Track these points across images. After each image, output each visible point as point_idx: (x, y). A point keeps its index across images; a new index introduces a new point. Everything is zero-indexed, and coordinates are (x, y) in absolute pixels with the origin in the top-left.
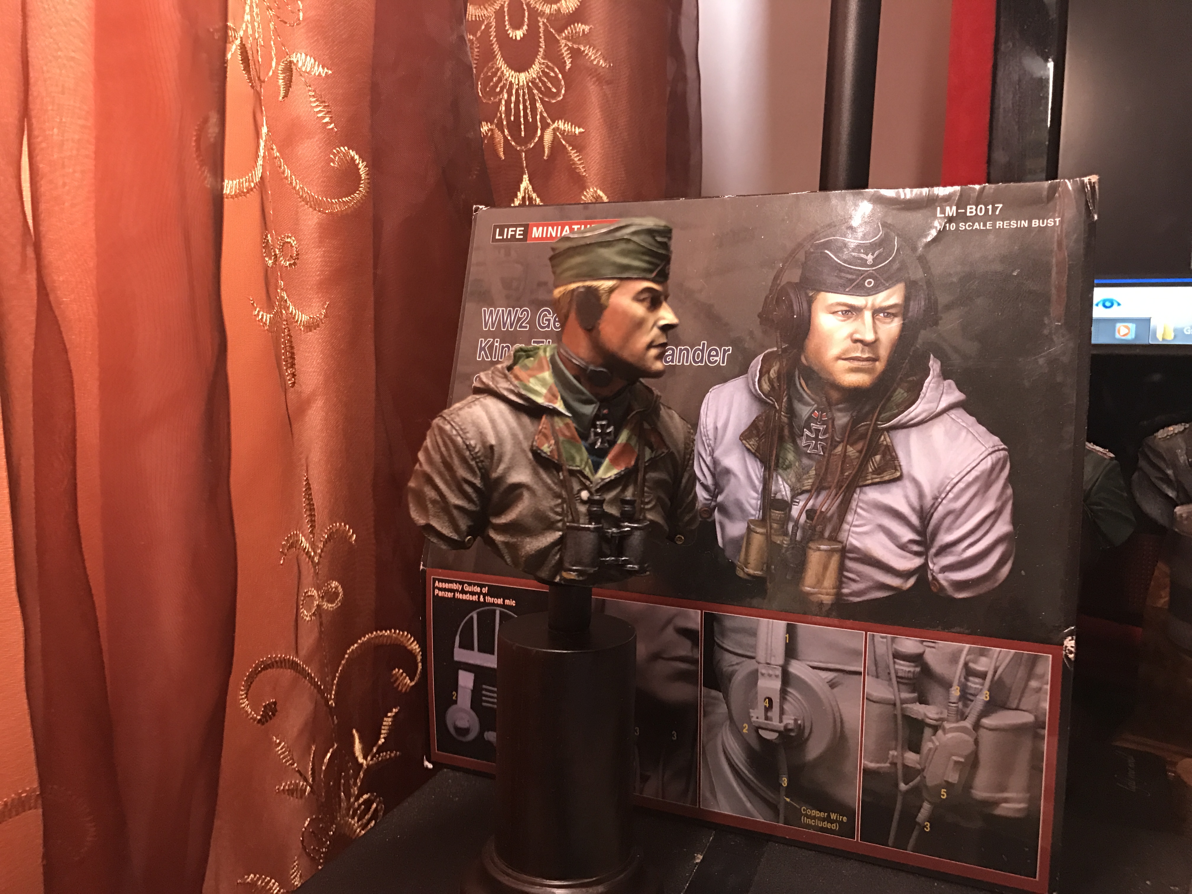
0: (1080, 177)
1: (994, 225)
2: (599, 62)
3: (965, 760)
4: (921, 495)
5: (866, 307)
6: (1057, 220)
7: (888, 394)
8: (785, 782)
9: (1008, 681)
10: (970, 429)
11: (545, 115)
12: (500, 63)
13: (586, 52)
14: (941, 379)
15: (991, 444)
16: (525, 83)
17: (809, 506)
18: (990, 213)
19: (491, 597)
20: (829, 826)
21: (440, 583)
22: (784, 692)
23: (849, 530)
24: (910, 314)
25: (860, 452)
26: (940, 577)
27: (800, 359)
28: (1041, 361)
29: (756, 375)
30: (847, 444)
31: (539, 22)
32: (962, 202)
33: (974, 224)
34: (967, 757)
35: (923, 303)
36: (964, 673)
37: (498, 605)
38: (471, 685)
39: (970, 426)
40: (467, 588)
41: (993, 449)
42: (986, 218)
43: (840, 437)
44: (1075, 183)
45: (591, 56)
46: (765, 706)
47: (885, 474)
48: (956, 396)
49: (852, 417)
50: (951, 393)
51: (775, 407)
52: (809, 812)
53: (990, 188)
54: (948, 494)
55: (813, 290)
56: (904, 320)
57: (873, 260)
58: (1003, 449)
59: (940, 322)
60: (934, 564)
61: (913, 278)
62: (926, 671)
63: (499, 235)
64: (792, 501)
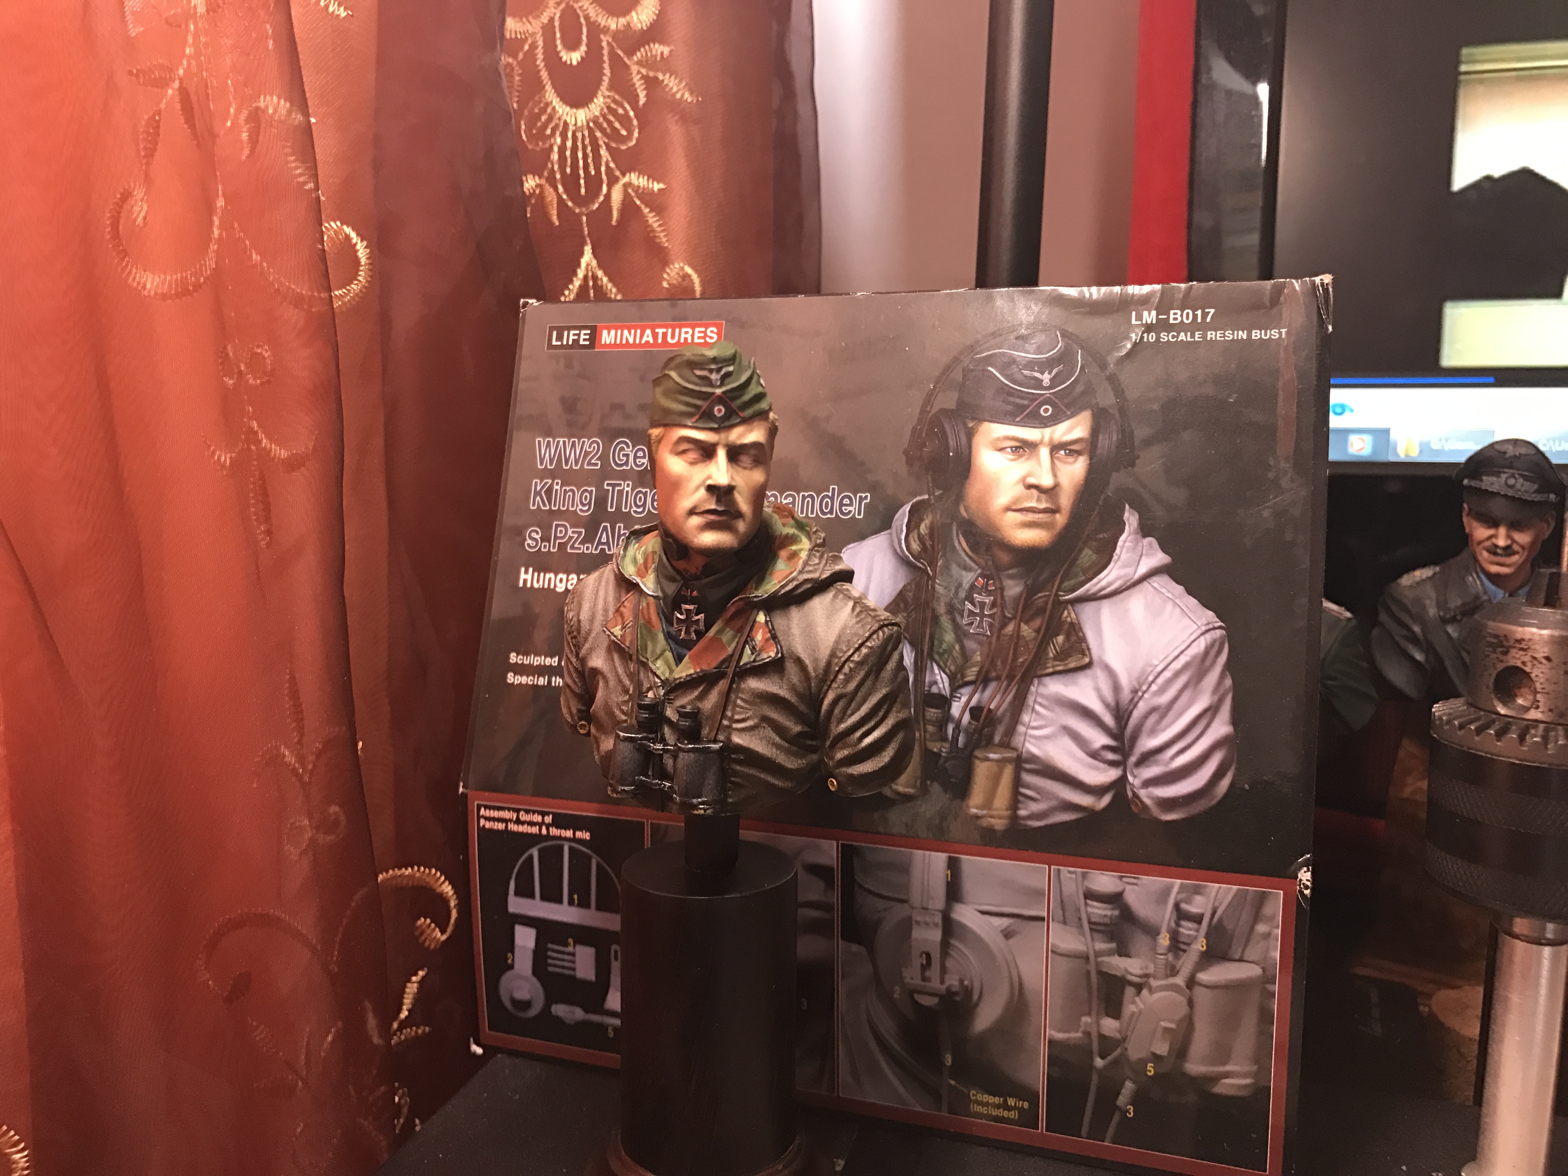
0: (1310, 276)
1: (1204, 336)
2: (683, 95)
3: (1177, 1025)
4: (1116, 687)
5: (1041, 442)
6: (1284, 331)
7: (1073, 556)
8: (949, 1060)
9: (1229, 925)
10: (1177, 601)
11: (612, 165)
12: (551, 95)
13: (666, 82)
14: (1139, 536)
15: (1205, 622)
16: (585, 124)
17: (973, 702)
18: (1199, 320)
19: (557, 828)
20: (1006, 1114)
21: (487, 811)
22: (945, 945)
23: (1026, 734)
24: (1098, 452)
25: (1038, 631)
26: (1142, 793)
27: (959, 511)
28: (1266, 513)
29: (902, 530)
30: (1021, 620)
31: (601, 41)
32: (1163, 307)
33: (1179, 334)
34: (1179, 1023)
35: (1115, 438)
36: (1175, 917)
37: (566, 839)
38: (531, 944)
39: (1176, 598)
40: (524, 817)
41: (1207, 627)
42: (1192, 327)
43: (1012, 612)
44: (1304, 284)
45: (672, 88)
46: (922, 965)
47: (1070, 659)
48: (1160, 558)
49: (1026, 585)
50: (1152, 554)
51: (928, 574)
52: (980, 1097)
53: (1199, 288)
54: (1150, 686)
55: (973, 419)
56: (1091, 459)
57: (1050, 380)
58: (1220, 628)
59: (1137, 461)
60: (1135, 776)
61: (1102, 404)
62: (1127, 915)
63: (557, 340)
64: (952, 696)
